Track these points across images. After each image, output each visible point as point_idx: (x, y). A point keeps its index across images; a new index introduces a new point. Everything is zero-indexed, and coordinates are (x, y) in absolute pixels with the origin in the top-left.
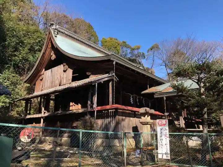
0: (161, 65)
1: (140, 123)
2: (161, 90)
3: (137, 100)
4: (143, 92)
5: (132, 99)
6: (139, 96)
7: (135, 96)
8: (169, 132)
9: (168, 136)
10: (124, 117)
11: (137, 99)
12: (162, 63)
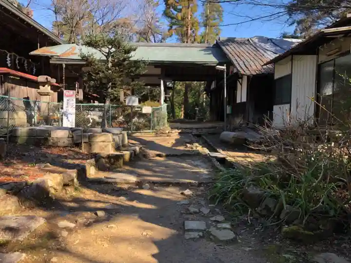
0: (49, 9)
1: (38, 93)
2: (58, 55)
3: (17, 62)
4: (32, 53)
5: (9, 59)
6: (19, 56)
7: (14, 55)
8: (76, 103)
9: (75, 106)
10: (14, 85)
11: (17, 60)
12: (51, 5)
